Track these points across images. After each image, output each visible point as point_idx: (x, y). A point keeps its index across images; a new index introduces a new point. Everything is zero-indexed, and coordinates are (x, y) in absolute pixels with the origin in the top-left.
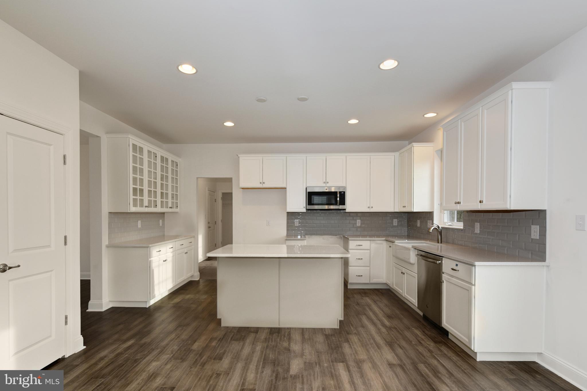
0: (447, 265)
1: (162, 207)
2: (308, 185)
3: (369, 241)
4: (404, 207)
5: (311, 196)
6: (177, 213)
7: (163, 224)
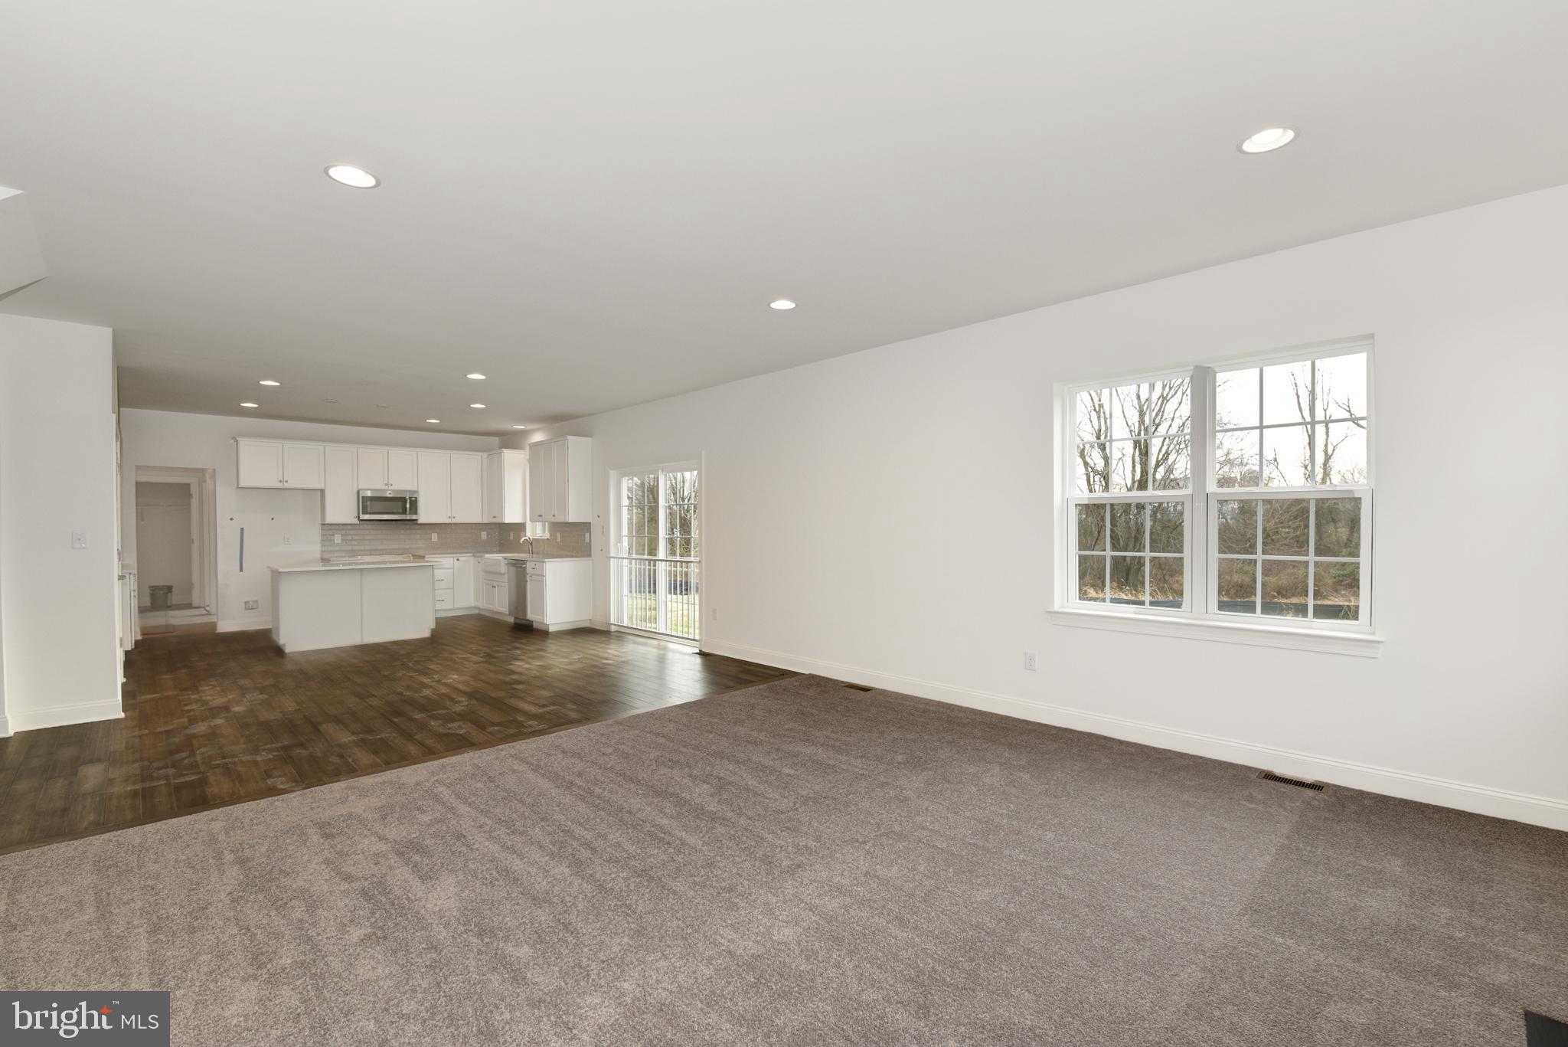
0: (529, 566)
2: (360, 487)
4: (495, 517)
5: (365, 501)
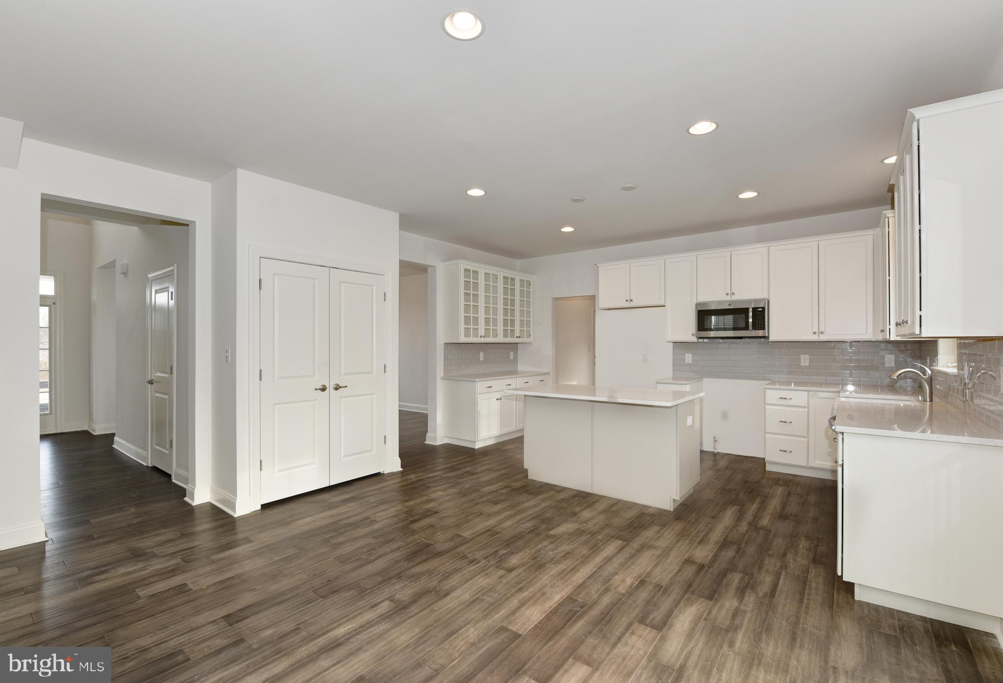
1: (505, 336)
2: (700, 300)
3: (807, 392)
5: (703, 316)
6: (530, 343)
7: (516, 357)
